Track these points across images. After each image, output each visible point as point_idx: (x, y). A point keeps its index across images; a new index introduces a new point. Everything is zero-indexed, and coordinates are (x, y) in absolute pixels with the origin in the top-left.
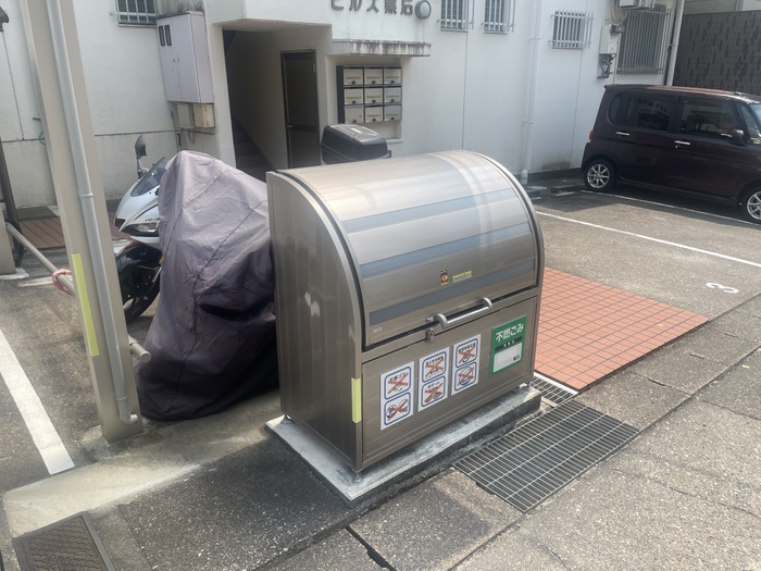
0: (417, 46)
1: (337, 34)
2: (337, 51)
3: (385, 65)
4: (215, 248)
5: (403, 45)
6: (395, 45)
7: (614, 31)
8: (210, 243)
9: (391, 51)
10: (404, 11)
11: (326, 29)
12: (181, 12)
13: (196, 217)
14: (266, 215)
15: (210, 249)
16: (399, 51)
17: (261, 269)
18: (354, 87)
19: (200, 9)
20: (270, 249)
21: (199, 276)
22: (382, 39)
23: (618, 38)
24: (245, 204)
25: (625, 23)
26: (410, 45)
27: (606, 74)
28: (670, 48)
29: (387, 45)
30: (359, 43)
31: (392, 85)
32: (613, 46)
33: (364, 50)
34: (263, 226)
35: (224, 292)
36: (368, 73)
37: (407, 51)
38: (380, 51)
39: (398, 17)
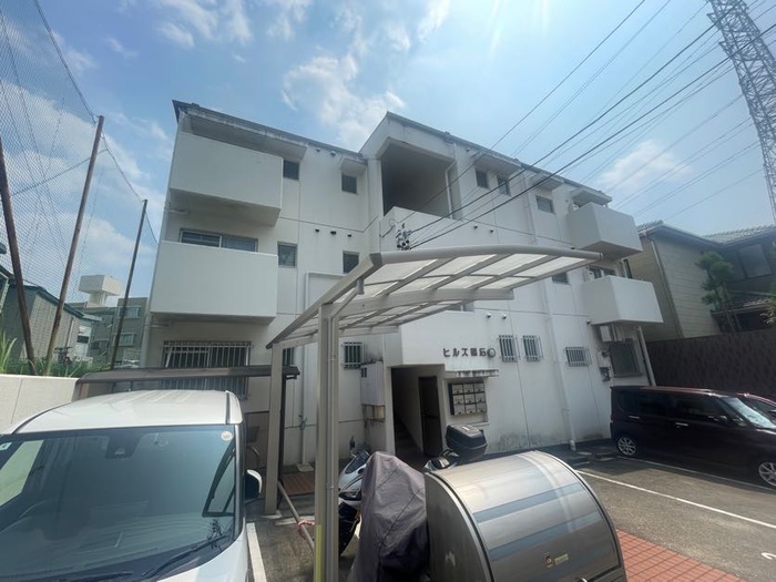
0: (490, 371)
1: (447, 369)
2: (448, 376)
3: (475, 382)
4: (393, 521)
5: (483, 372)
6: (479, 372)
7: (604, 354)
8: (390, 517)
9: (477, 375)
10: (481, 354)
11: (442, 366)
12: (372, 362)
13: (382, 496)
14: (424, 499)
15: (390, 522)
16: (481, 375)
17: (421, 541)
18: (458, 394)
19: (381, 360)
20: (426, 526)
21: (383, 541)
22: (471, 369)
23: (608, 359)
24: (410, 489)
25: (610, 350)
26: (487, 371)
27: (607, 379)
28: (645, 361)
29: (474, 372)
30: (460, 372)
31: (479, 392)
32: (606, 363)
33: (462, 376)
34: (421, 508)
35: (398, 557)
36: (465, 386)
37: (485, 375)
38: (471, 375)
39: (478, 357)
